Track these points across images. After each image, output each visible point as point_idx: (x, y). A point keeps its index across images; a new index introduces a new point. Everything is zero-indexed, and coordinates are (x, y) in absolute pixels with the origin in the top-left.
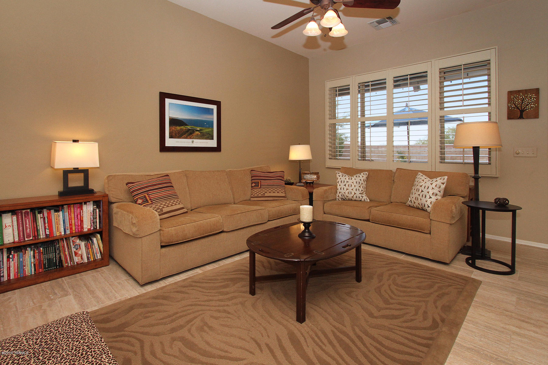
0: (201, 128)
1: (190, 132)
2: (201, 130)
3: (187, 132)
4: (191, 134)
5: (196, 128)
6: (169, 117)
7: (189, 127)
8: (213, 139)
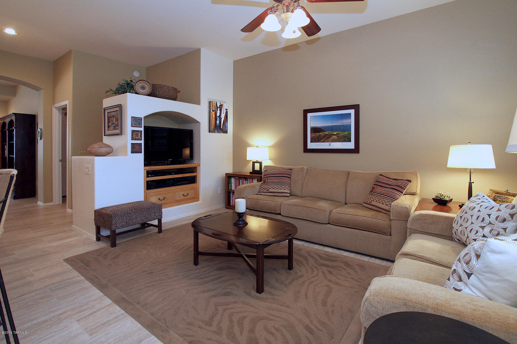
0: (338, 132)
1: (327, 136)
2: (338, 134)
3: (325, 137)
4: (328, 138)
5: (333, 132)
6: (311, 127)
7: (326, 133)
8: (350, 141)
